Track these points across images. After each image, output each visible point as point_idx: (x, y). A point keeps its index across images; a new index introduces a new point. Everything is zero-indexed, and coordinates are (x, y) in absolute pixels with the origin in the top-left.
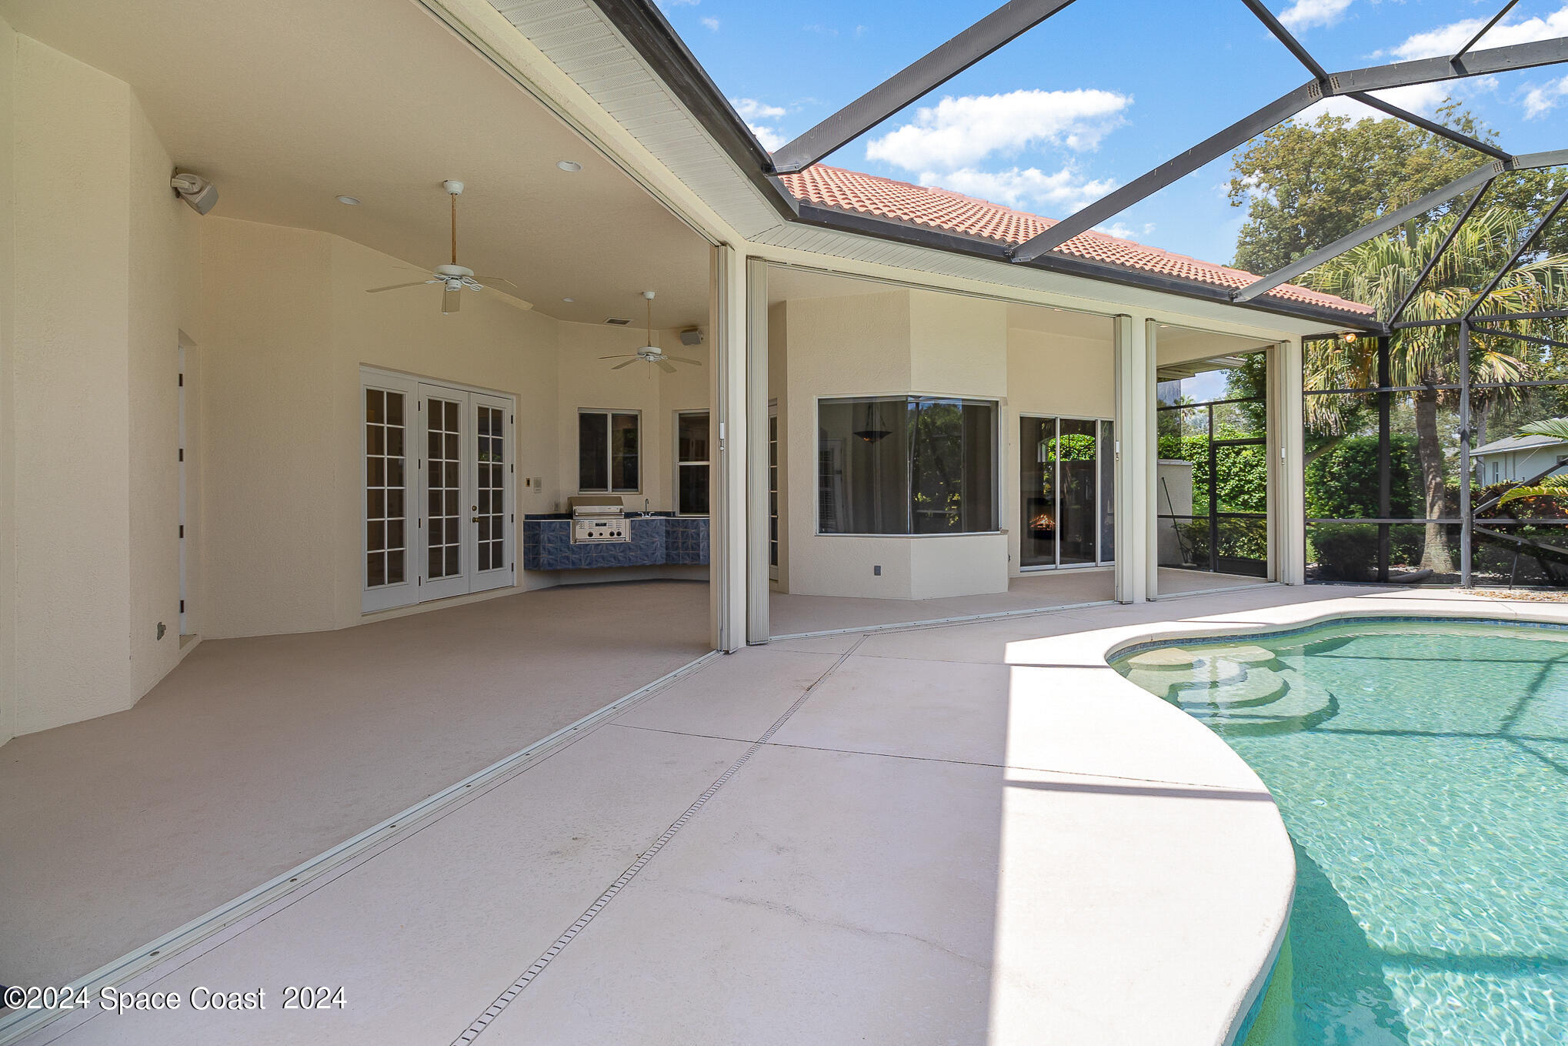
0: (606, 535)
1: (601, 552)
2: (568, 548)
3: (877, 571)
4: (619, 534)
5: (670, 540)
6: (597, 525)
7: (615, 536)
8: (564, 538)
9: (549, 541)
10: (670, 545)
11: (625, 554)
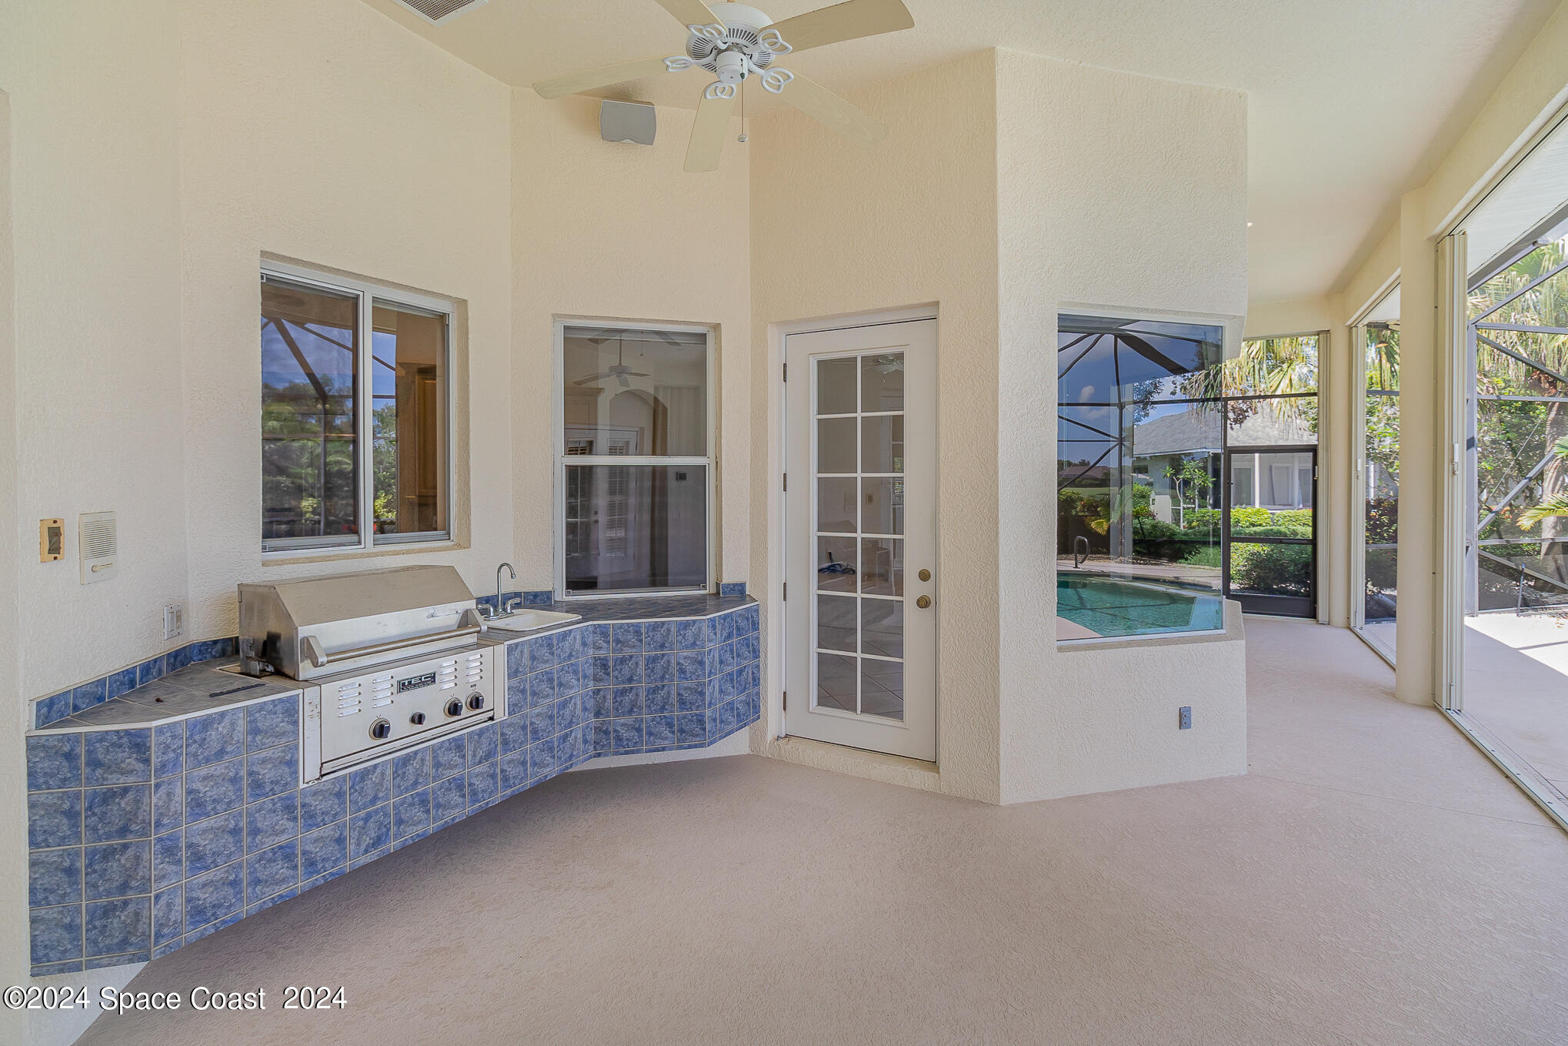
0: (436, 716)
1: (416, 783)
2: (289, 808)
3: (1184, 719)
4: (476, 703)
5: (610, 686)
6: (404, 686)
7: (465, 711)
8: (267, 773)
9: (198, 806)
10: (609, 703)
11: (494, 765)
